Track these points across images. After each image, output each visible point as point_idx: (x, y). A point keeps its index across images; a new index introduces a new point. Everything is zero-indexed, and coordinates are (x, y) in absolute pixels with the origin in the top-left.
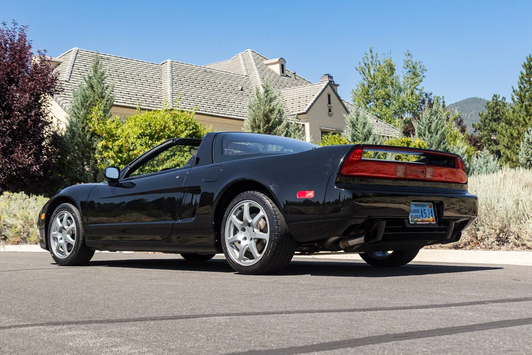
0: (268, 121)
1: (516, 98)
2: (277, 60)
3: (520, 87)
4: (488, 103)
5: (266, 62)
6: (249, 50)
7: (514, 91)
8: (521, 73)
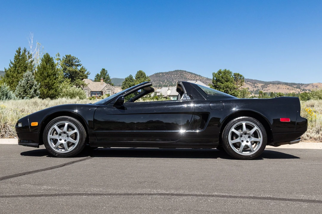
1: (12, 66)
3: (15, 61)
7: (11, 62)
8: (16, 54)
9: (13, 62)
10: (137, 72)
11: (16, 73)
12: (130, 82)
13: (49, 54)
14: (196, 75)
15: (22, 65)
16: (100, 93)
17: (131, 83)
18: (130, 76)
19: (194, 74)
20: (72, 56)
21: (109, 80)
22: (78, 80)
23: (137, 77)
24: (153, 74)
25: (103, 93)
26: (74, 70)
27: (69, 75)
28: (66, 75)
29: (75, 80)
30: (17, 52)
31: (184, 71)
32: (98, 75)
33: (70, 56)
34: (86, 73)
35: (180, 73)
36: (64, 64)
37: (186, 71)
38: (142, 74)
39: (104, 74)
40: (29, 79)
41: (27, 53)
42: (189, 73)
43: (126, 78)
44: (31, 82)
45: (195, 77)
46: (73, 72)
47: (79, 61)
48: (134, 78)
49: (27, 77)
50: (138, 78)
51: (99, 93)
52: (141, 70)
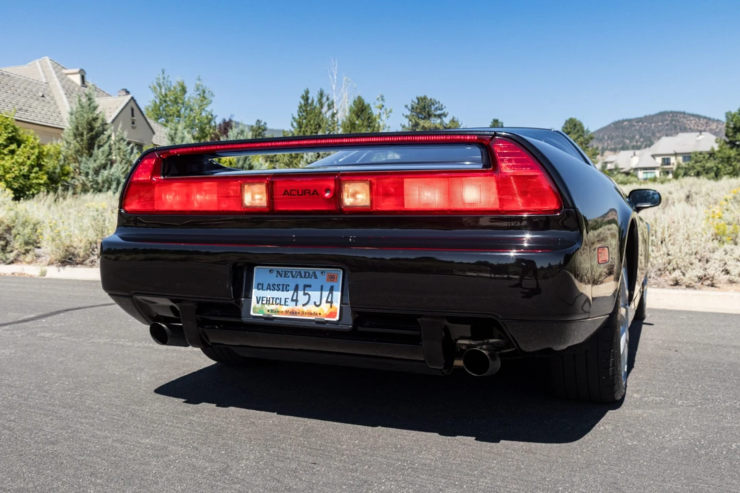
0: (91, 129)
1: (295, 124)
2: (77, 70)
4: (252, 126)
5: (65, 71)
6: (46, 58)
7: (293, 118)
8: (300, 103)
9: (297, 117)
13: (363, 98)
14: (709, 119)
19: (705, 118)
24: (608, 124)
30: (303, 97)
31: (680, 113)
35: (672, 117)
37: (684, 113)
38: (575, 125)
41: (324, 99)
42: (693, 115)
45: (707, 123)
52: (573, 117)
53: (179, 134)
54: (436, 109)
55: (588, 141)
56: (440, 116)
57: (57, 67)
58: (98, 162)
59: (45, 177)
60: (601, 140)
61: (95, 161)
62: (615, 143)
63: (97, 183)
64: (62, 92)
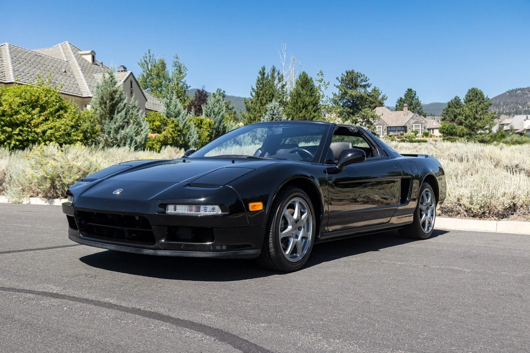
0: (112, 99)
1: (254, 94)
2: (89, 52)
3: (257, 87)
5: (80, 52)
6: (66, 42)
7: (252, 89)
8: (258, 77)
9: (256, 88)
10: (468, 91)
11: (259, 105)
12: (456, 108)
13: (307, 73)
15: (267, 92)
16: (403, 129)
17: (458, 111)
18: (455, 99)
20: (356, 72)
21: (419, 106)
22: (364, 110)
23: (467, 99)
24: (505, 92)
25: (408, 128)
26: (358, 94)
27: (351, 102)
28: (348, 102)
29: (360, 110)
30: (260, 73)
32: (401, 100)
33: (353, 72)
34: (380, 97)
36: (343, 86)
38: (477, 94)
39: (410, 98)
40: (274, 113)
41: (276, 74)
43: (448, 103)
44: (277, 117)
46: (358, 98)
47: (367, 79)
48: (462, 101)
49: (271, 109)
50: (469, 100)
51: (400, 129)
52: (475, 87)
53: (173, 102)
54: (362, 81)
55: (488, 107)
56: (364, 86)
57: (74, 49)
58: (117, 124)
59: (81, 135)
60: (497, 106)
61: (115, 123)
62: (510, 108)
63: (117, 140)
64: (79, 69)
